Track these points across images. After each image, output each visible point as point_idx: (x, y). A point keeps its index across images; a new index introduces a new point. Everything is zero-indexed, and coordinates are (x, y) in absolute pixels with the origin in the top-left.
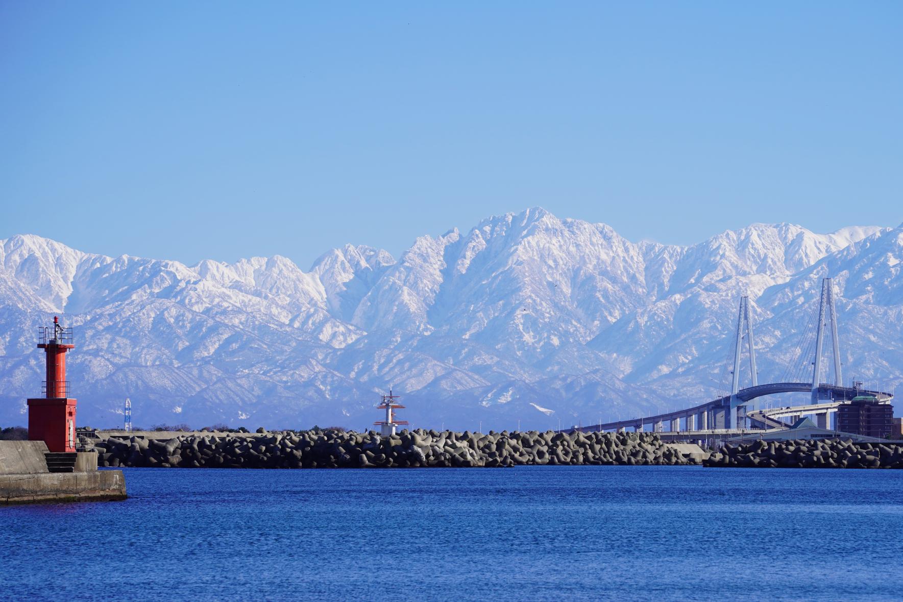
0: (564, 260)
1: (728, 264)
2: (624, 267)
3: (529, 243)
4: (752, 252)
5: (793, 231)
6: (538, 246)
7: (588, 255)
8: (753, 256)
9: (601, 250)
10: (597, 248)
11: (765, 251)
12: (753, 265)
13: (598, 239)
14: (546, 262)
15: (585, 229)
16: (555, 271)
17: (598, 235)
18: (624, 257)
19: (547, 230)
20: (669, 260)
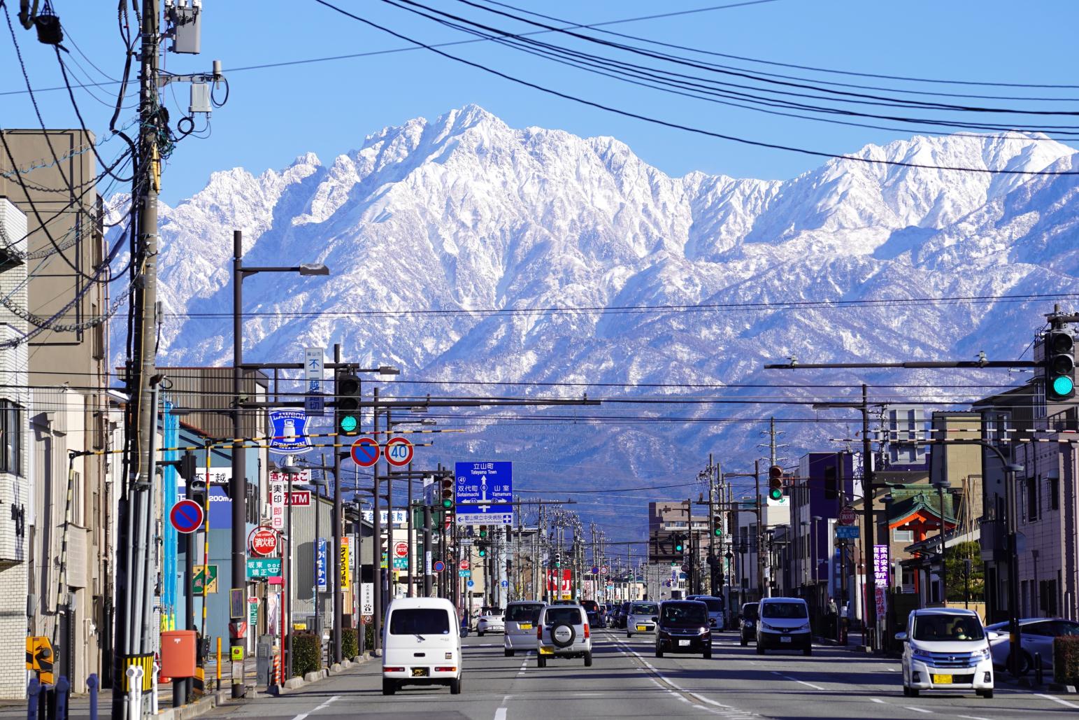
0: (495, 210)
2: (642, 224)
4: (913, 187)
6: (444, 183)
7: (562, 201)
8: (915, 198)
9: (596, 191)
10: (587, 187)
11: (942, 185)
12: (913, 213)
13: (593, 169)
14: (453, 215)
15: (567, 148)
16: (470, 233)
17: (595, 159)
18: (645, 206)
19: (480, 151)
20: (739, 209)
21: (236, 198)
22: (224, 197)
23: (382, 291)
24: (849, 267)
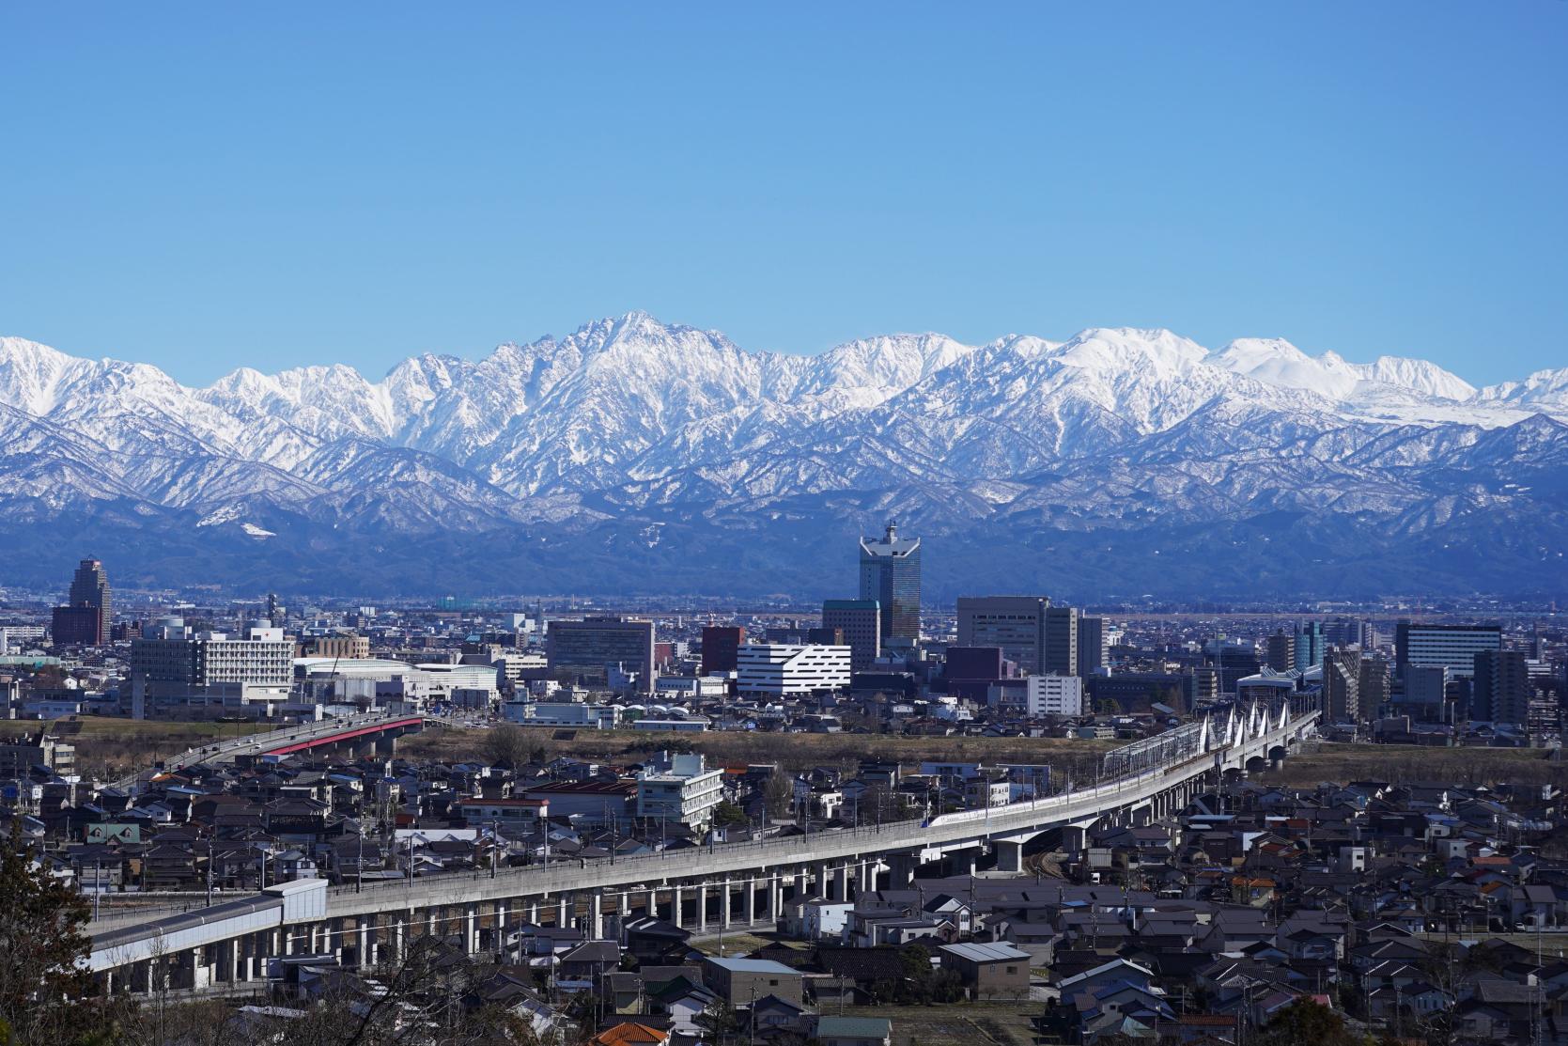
0: (656, 370)
1: (850, 377)
2: (734, 379)
3: (618, 349)
5: (935, 340)
6: (628, 353)
7: (691, 365)
8: (882, 368)
9: (709, 360)
10: (705, 358)
11: (897, 363)
12: (880, 378)
13: (707, 348)
14: (634, 372)
15: (693, 336)
16: (643, 383)
17: (708, 342)
18: (736, 369)
19: (646, 336)
20: (788, 372)
21: (511, 359)
22: (504, 358)
23: (602, 414)
24: (881, 414)
